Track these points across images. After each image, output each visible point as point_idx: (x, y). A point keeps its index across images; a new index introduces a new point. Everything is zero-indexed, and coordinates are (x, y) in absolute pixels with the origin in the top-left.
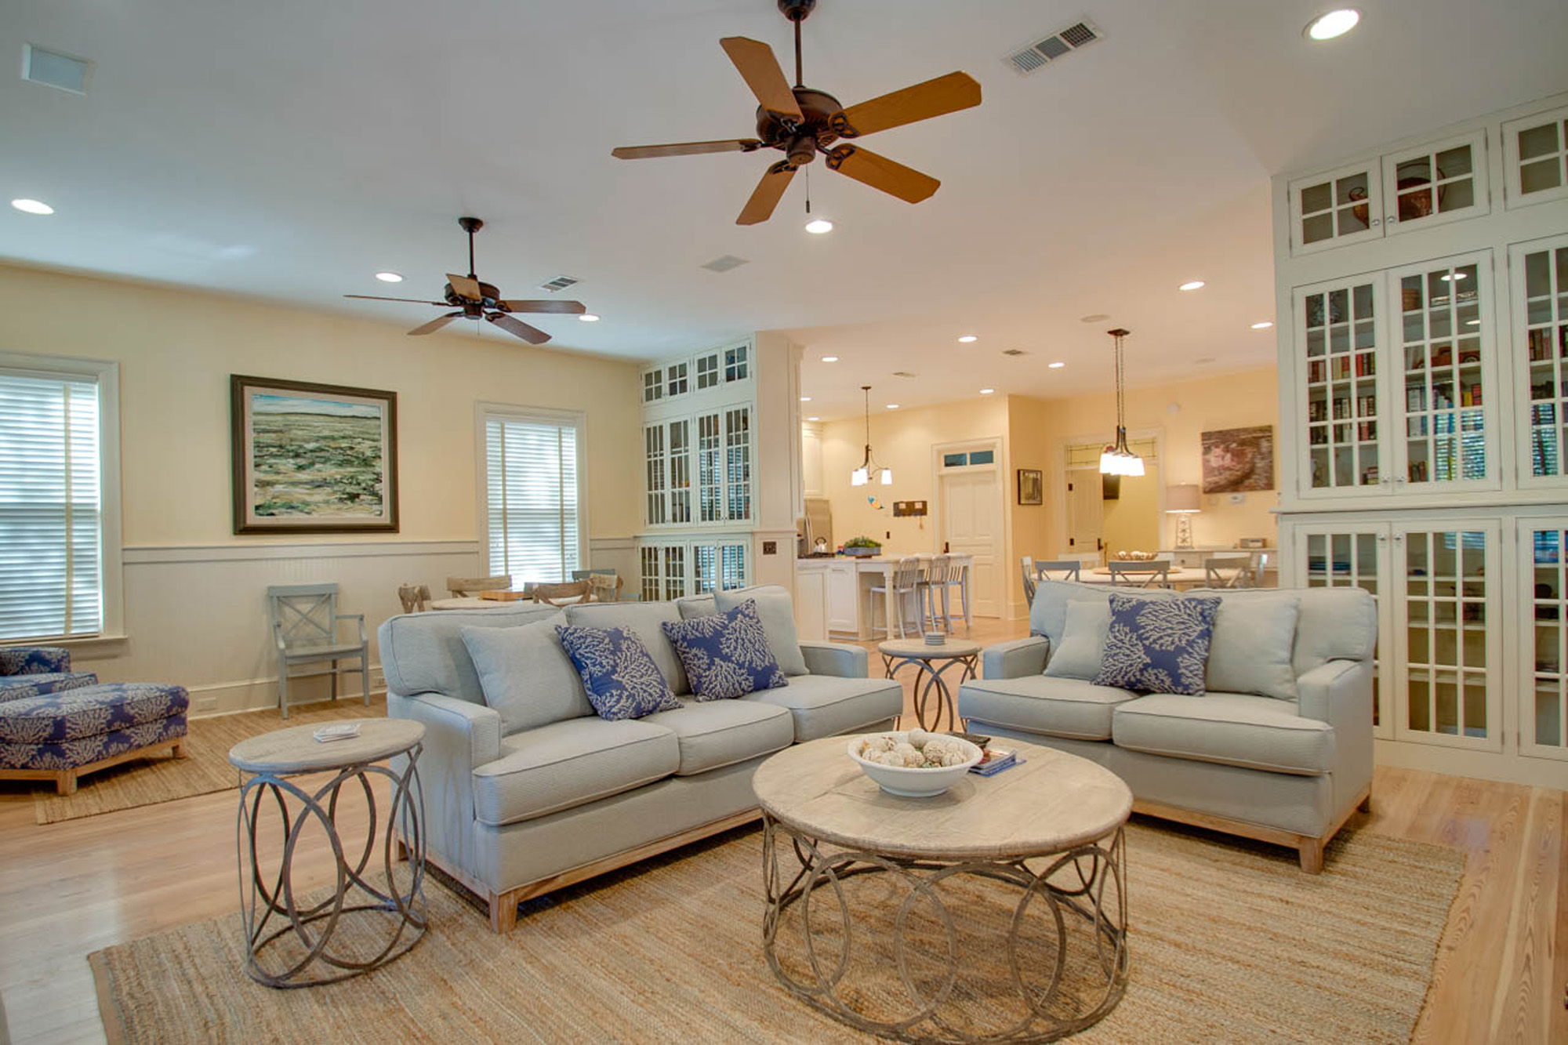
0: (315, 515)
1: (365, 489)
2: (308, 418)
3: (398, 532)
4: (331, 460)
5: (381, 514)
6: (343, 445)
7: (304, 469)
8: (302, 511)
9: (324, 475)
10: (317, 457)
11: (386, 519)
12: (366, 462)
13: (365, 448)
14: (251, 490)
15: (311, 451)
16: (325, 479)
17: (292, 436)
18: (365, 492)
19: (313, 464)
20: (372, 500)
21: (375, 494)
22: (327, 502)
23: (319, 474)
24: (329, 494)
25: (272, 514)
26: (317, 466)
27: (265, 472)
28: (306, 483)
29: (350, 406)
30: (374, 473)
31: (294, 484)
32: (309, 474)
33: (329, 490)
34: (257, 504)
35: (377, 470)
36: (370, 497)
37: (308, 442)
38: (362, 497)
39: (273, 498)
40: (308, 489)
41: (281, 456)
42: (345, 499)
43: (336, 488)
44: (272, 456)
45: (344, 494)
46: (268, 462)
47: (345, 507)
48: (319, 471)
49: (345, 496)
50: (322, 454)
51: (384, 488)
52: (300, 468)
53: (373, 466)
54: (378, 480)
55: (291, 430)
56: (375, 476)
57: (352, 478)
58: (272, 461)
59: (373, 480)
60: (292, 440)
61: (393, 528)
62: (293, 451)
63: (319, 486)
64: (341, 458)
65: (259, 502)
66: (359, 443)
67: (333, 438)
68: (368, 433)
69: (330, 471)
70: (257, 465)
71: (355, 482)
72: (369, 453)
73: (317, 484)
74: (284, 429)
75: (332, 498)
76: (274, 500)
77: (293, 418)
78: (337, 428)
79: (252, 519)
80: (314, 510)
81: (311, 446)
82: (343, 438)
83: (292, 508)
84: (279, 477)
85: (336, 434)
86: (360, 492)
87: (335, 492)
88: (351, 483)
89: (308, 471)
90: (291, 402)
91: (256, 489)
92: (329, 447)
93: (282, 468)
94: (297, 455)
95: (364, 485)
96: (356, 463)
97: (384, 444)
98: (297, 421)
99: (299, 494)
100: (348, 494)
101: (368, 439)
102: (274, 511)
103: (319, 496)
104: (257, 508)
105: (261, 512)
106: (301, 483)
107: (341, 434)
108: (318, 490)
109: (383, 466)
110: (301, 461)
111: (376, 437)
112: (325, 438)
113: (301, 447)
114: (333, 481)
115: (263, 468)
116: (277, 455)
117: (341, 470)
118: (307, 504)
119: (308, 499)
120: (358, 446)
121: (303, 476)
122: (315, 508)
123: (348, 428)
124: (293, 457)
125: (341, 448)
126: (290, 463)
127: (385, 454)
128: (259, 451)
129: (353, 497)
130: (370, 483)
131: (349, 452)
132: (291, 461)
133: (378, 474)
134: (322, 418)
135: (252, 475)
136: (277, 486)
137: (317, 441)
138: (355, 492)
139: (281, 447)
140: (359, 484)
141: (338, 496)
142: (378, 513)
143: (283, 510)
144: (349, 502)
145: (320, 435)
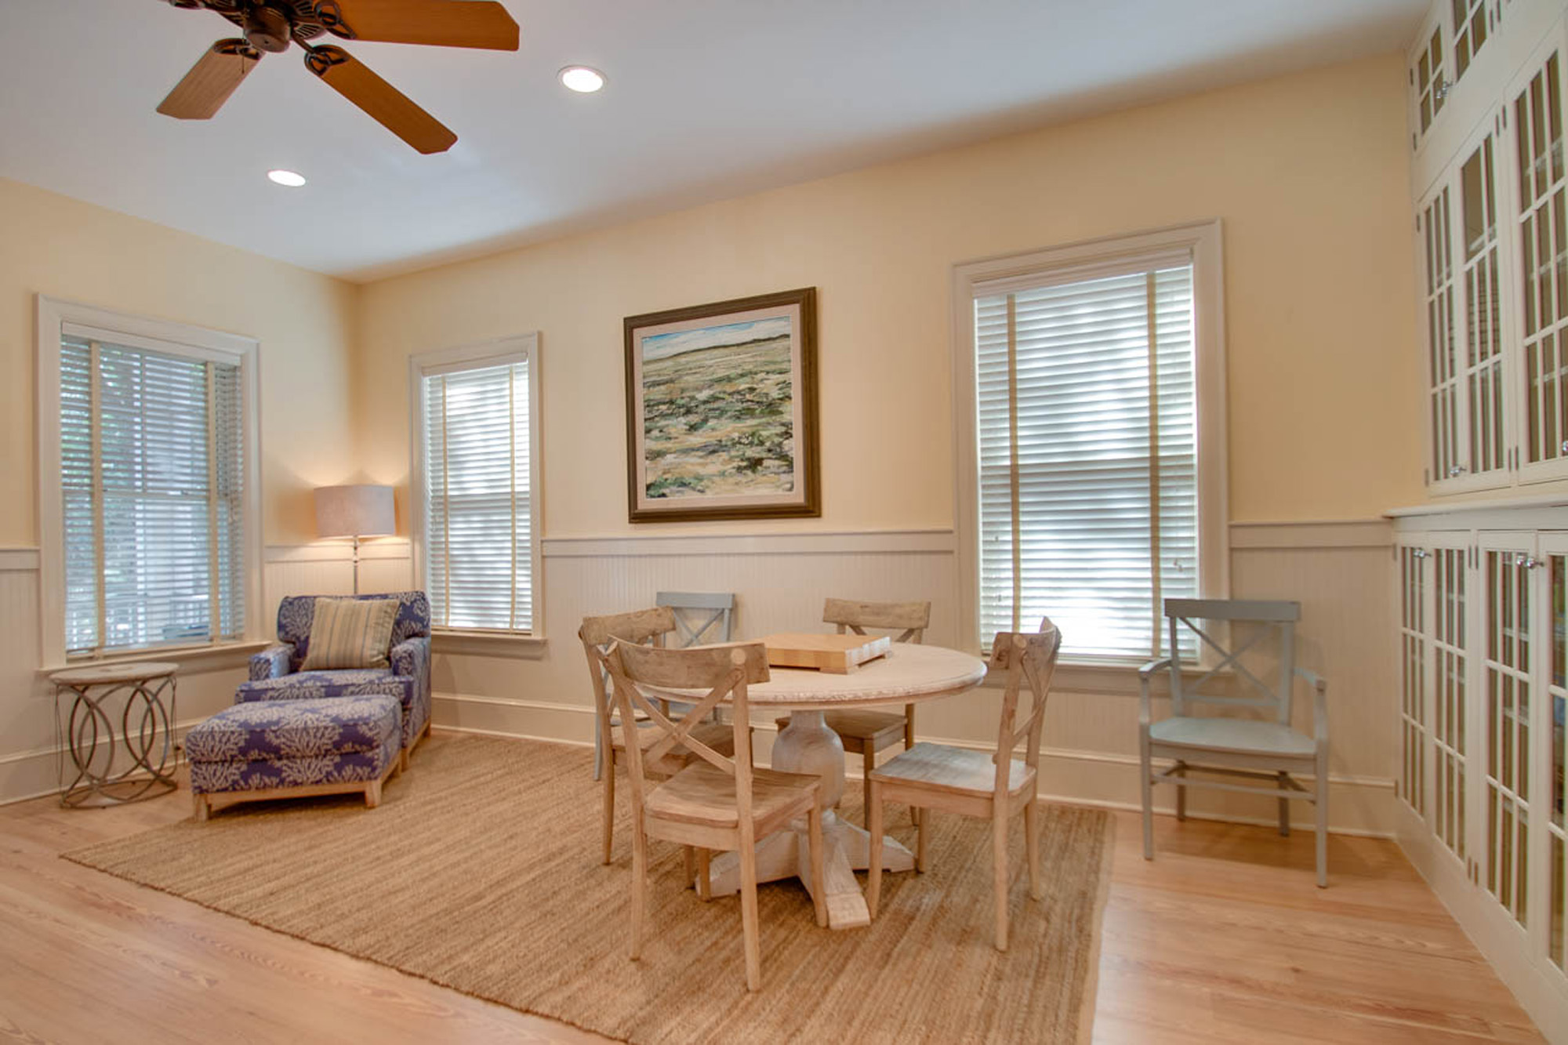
0: (709, 495)
1: (770, 451)
2: (701, 355)
3: (819, 516)
4: (727, 412)
5: (791, 489)
6: (742, 387)
7: (696, 430)
8: (694, 489)
9: (718, 434)
10: (710, 410)
11: (798, 497)
12: (772, 408)
13: (770, 387)
14: (642, 462)
15: (705, 402)
16: (720, 441)
17: (682, 385)
18: (770, 455)
19: (705, 421)
20: (779, 467)
21: (784, 457)
22: (723, 474)
23: (714, 433)
24: (724, 463)
25: (664, 495)
26: (712, 423)
27: (657, 439)
28: (698, 450)
29: (751, 324)
30: (783, 425)
31: (686, 451)
32: (701, 436)
33: (724, 455)
34: (648, 482)
35: (786, 418)
36: (777, 463)
37: (699, 389)
38: (766, 463)
39: (664, 473)
40: (701, 457)
41: (672, 414)
42: (746, 468)
43: (733, 453)
44: (663, 416)
45: (742, 460)
46: (659, 424)
47: (744, 480)
48: (713, 429)
49: (744, 464)
50: (715, 405)
51: (795, 447)
52: (693, 428)
53: (781, 413)
54: (788, 435)
55: (680, 377)
56: (783, 429)
57: (753, 435)
58: (662, 423)
59: (780, 435)
60: (683, 391)
61: (810, 508)
62: (683, 406)
63: (714, 452)
64: (739, 406)
65: (650, 480)
66: (762, 380)
67: (729, 379)
68: (775, 363)
69: (727, 428)
70: (648, 431)
71: (756, 441)
72: (775, 394)
73: (711, 449)
74: (673, 376)
75: (729, 468)
76: (665, 476)
77: (683, 360)
78: (734, 363)
79: (646, 504)
80: (708, 487)
81: (703, 395)
82: (742, 375)
83: (684, 485)
84: (669, 445)
85: (733, 373)
86: (764, 455)
87: (731, 459)
88: (751, 444)
89: (700, 432)
90: (682, 338)
91: (648, 462)
92: (724, 392)
93: (673, 432)
94: (688, 412)
95: (768, 444)
96: (757, 412)
97: (795, 377)
98: (688, 363)
99: (693, 464)
100: (748, 459)
101: (773, 372)
102: (666, 491)
103: (715, 465)
104: (648, 487)
105: (652, 492)
106: (693, 450)
107: (739, 371)
108: (713, 458)
109: (793, 412)
110: (693, 419)
111: (784, 366)
112: (719, 380)
113: (692, 398)
114: (729, 443)
115: (655, 433)
116: (667, 415)
117: (739, 425)
118: (699, 478)
119: (701, 471)
120: (761, 386)
121: (696, 439)
122: (709, 484)
123: (746, 359)
124: (684, 415)
125: (739, 392)
126: (678, 425)
127: (796, 392)
128: (649, 412)
129: (755, 464)
130: (777, 440)
131: (748, 397)
132: (683, 420)
133: (787, 425)
134: (716, 352)
135: (643, 444)
136: (668, 456)
137: (710, 387)
138: (757, 456)
139: (672, 402)
140: (762, 443)
141: (735, 464)
142: (789, 486)
143: (674, 488)
144: (749, 472)
145: (715, 376)
